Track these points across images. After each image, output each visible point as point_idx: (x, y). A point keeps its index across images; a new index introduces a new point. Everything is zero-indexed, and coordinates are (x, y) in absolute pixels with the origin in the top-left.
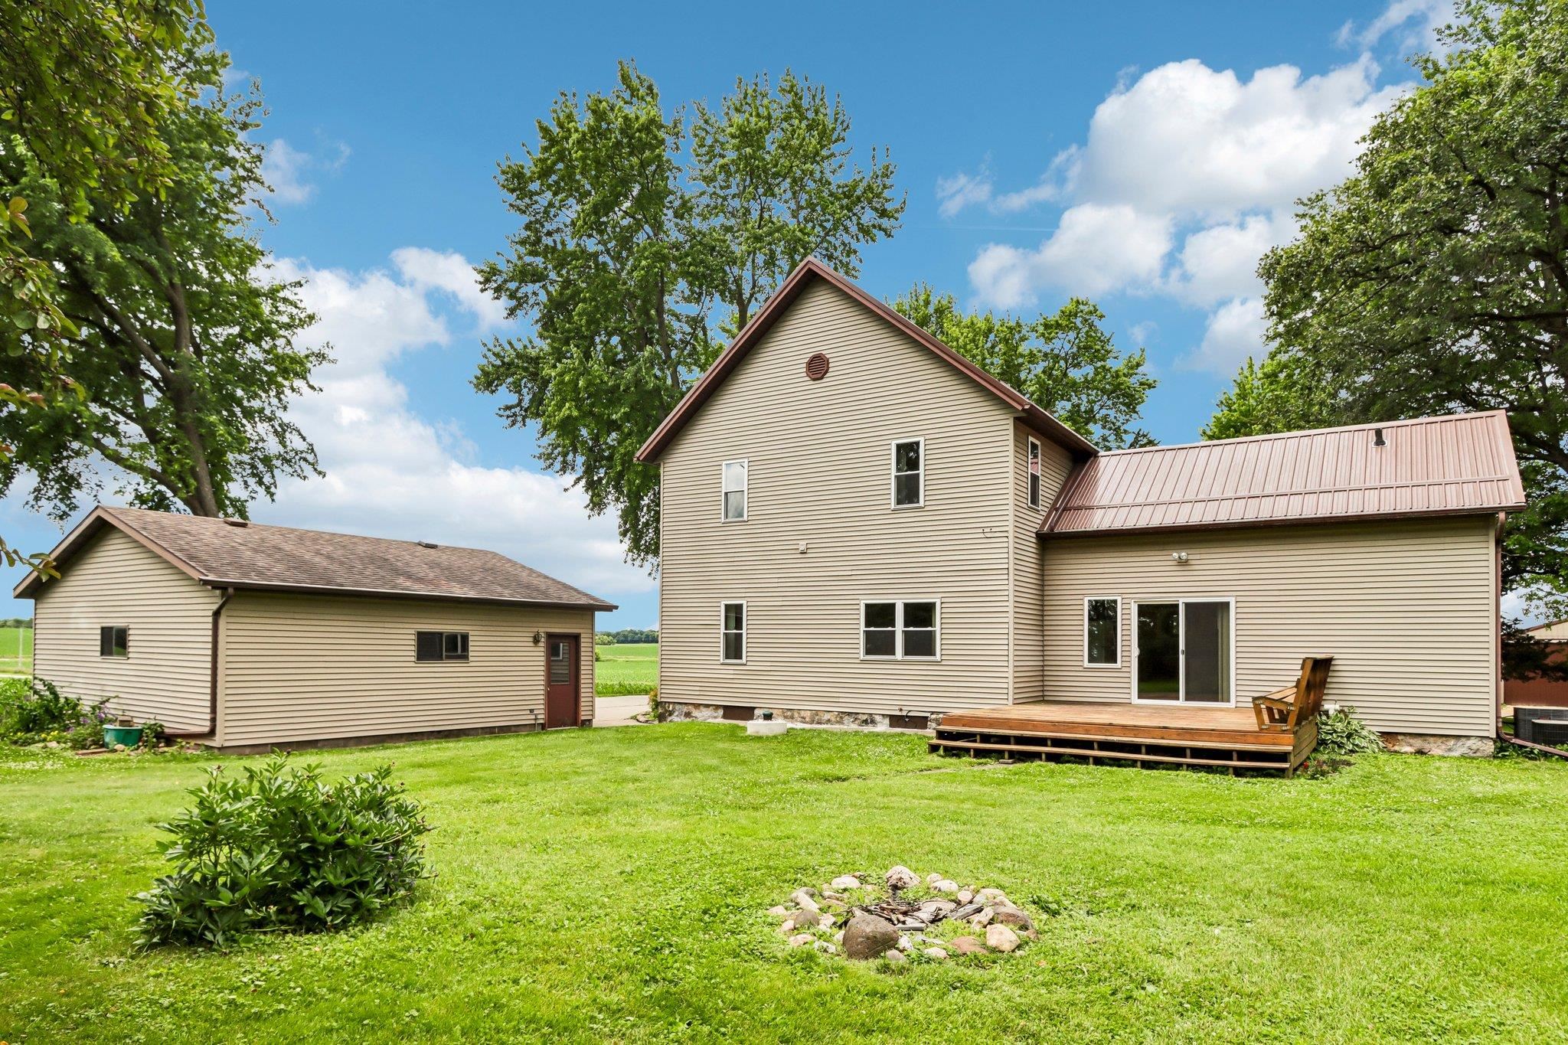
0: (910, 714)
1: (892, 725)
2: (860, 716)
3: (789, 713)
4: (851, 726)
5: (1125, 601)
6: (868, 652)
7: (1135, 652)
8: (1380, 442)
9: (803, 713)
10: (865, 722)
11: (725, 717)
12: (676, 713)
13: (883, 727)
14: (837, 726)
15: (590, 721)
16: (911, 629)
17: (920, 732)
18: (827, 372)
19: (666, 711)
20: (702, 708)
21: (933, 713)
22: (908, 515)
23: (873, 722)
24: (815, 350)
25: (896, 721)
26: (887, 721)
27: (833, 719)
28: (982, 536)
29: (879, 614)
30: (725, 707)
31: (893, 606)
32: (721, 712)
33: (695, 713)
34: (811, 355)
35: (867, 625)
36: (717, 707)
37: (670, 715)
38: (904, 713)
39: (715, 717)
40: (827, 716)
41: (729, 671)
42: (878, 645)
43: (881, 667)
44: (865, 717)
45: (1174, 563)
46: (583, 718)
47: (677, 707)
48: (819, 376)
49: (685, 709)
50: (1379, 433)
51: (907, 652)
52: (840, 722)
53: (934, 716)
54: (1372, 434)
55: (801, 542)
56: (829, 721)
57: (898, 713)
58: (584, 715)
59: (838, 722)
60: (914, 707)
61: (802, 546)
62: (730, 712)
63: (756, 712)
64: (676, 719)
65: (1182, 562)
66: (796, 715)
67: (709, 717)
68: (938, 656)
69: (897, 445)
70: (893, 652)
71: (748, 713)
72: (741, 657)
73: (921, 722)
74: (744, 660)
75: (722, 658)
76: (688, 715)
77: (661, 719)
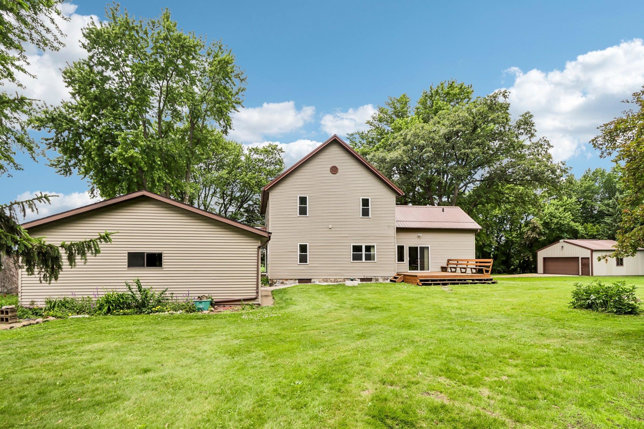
0: (367, 277)
1: (361, 281)
3: (326, 280)
5: (406, 246)
6: (353, 260)
7: (408, 259)
8: (443, 211)
9: (331, 280)
11: (299, 282)
12: (278, 283)
13: (359, 282)
16: (367, 253)
18: (337, 172)
19: (273, 282)
20: (289, 280)
21: (374, 277)
22: (365, 219)
24: (334, 164)
25: (362, 280)
26: (359, 280)
27: (342, 281)
28: (388, 227)
29: (357, 249)
30: (299, 279)
31: (361, 246)
32: (297, 281)
33: (285, 282)
34: (332, 166)
35: (353, 252)
36: (296, 279)
37: (275, 283)
38: (365, 277)
39: (295, 283)
40: (340, 280)
41: (303, 266)
42: (357, 258)
43: (357, 263)
45: (417, 237)
47: (278, 280)
48: (335, 173)
49: (281, 281)
51: (366, 260)
56: (340, 281)
57: (363, 277)
60: (368, 275)
61: (330, 226)
62: (301, 281)
63: (312, 280)
64: (277, 285)
65: (419, 237)
66: (328, 280)
67: (292, 283)
68: (376, 261)
69: (362, 199)
70: (361, 260)
71: (309, 281)
72: (306, 262)
73: (370, 280)
74: (308, 263)
75: (299, 263)
76: (282, 283)
77: (271, 285)
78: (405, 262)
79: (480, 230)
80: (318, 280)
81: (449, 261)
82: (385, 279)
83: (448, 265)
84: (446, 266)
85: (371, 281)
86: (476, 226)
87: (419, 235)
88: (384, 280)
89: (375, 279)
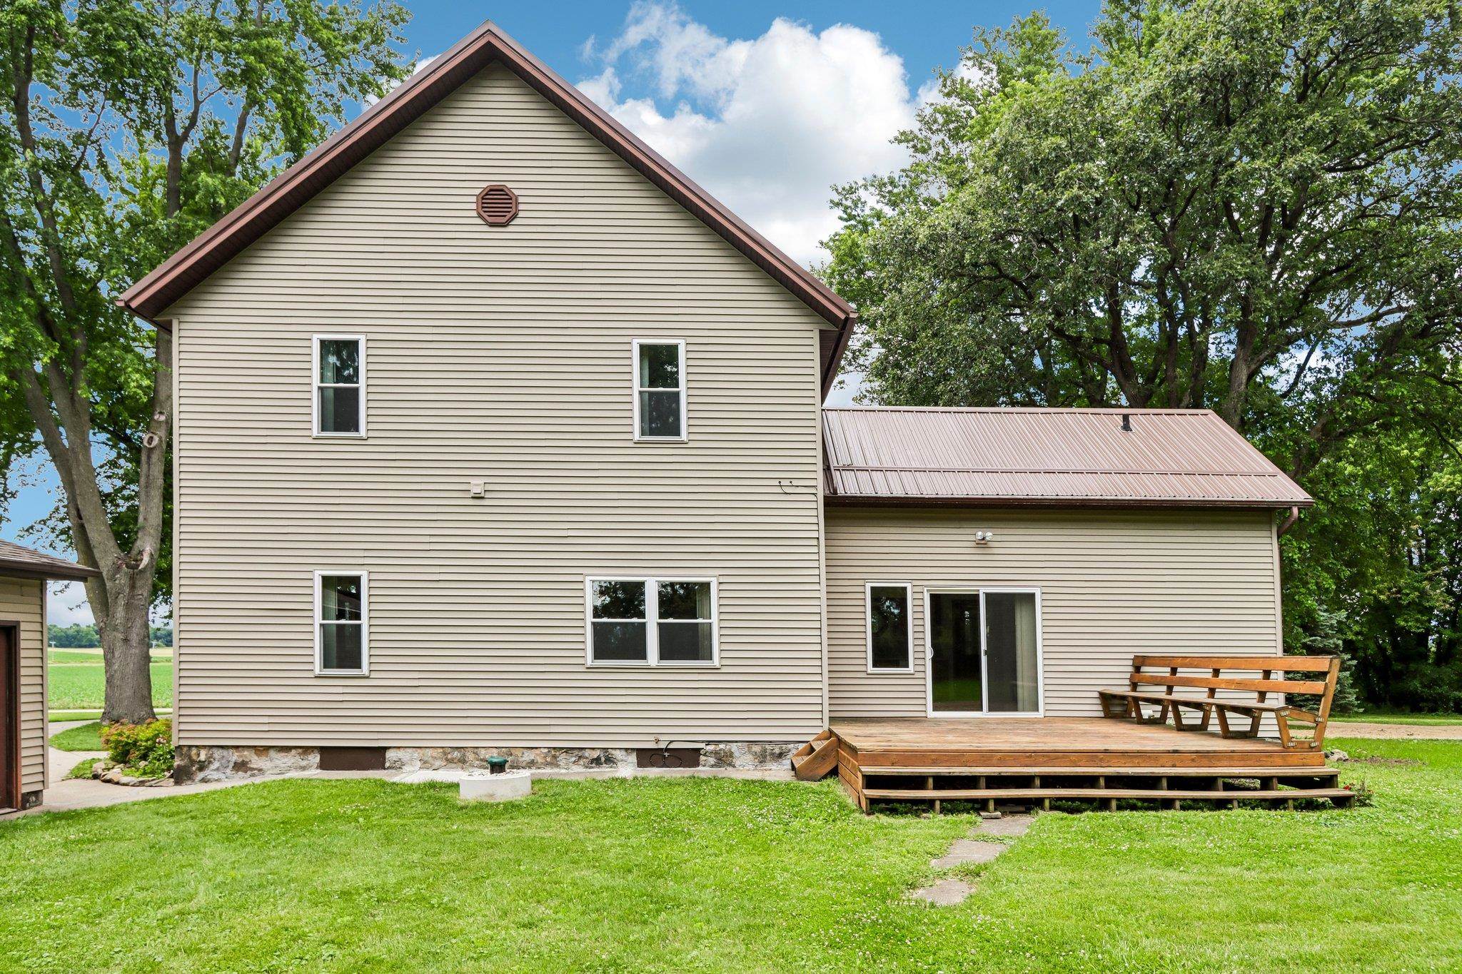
0: (671, 746)
1: (641, 764)
2: (587, 753)
3: (456, 754)
4: (574, 772)
5: (916, 589)
6: (598, 655)
7: (929, 654)
8: (1126, 427)
10: (597, 761)
11: (323, 766)
12: (216, 765)
13: (627, 769)
14: (548, 770)
15: (37, 794)
16: (671, 620)
17: (688, 772)
18: (515, 216)
19: (193, 762)
20: (272, 753)
21: (708, 743)
22: (661, 451)
23: (610, 760)
24: (496, 178)
25: (647, 757)
26: (633, 758)
27: (540, 760)
28: (778, 490)
29: (617, 600)
30: (322, 750)
31: (640, 586)
32: (315, 758)
33: (256, 761)
34: (485, 185)
35: (599, 614)
36: (307, 750)
37: (201, 769)
38: (663, 746)
39: (303, 768)
40: (529, 756)
41: (341, 685)
42: (617, 645)
43: (621, 674)
44: (595, 754)
45: (973, 544)
46: (25, 790)
47: (217, 754)
48: (503, 220)
49: (235, 757)
50: (1126, 417)
51: (663, 656)
52: (554, 763)
53: (711, 748)
54: (1120, 420)
55: (474, 481)
56: (532, 763)
57: (652, 746)
58: (26, 784)
59: (547, 764)
60: (679, 736)
61: (477, 486)
62: (333, 757)
63: (390, 755)
64: (215, 775)
65: (983, 544)
66: (470, 756)
67: (289, 769)
68: (716, 661)
69: (642, 347)
70: (642, 655)
71: (373, 757)
72: (358, 665)
73: (688, 757)
74: (365, 669)
75: (318, 668)
76: (241, 766)
77: (180, 776)
78: (911, 669)
79: (1303, 506)
80: (417, 754)
81: (1139, 663)
82: (769, 753)
83: (1134, 686)
84: (1125, 690)
85: (696, 763)
86: (1284, 489)
87: (980, 534)
88: (762, 758)
89: (716, 753)
